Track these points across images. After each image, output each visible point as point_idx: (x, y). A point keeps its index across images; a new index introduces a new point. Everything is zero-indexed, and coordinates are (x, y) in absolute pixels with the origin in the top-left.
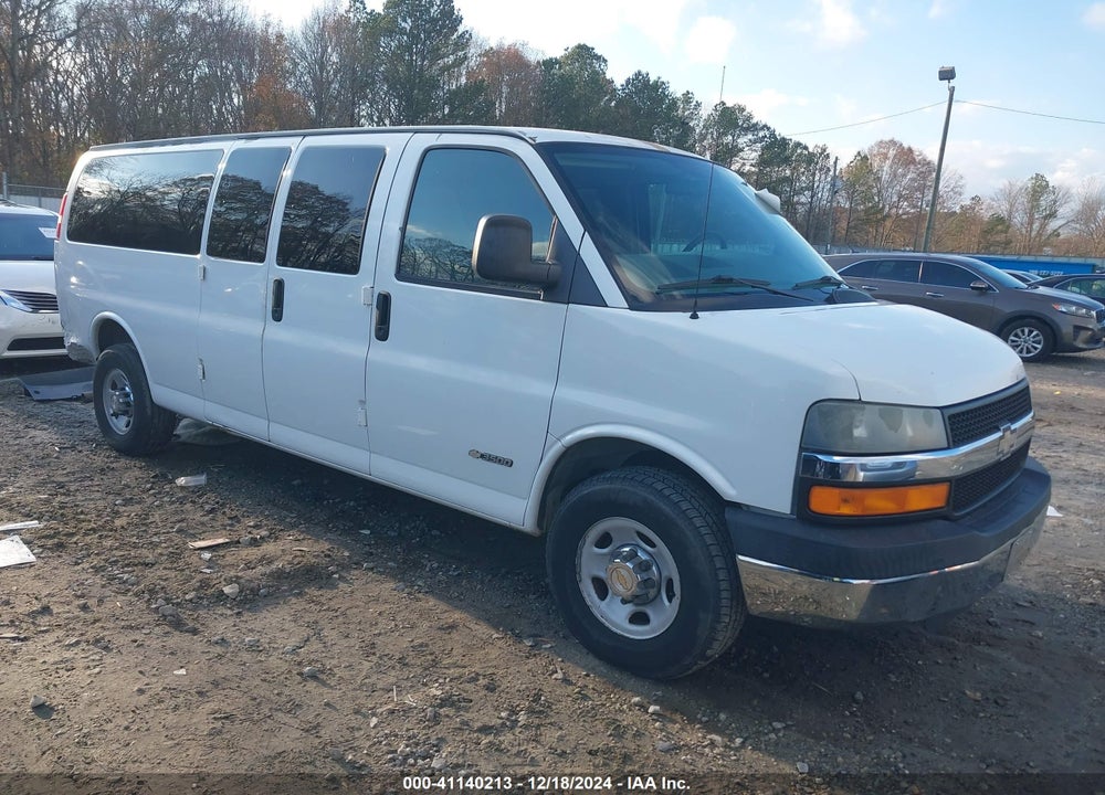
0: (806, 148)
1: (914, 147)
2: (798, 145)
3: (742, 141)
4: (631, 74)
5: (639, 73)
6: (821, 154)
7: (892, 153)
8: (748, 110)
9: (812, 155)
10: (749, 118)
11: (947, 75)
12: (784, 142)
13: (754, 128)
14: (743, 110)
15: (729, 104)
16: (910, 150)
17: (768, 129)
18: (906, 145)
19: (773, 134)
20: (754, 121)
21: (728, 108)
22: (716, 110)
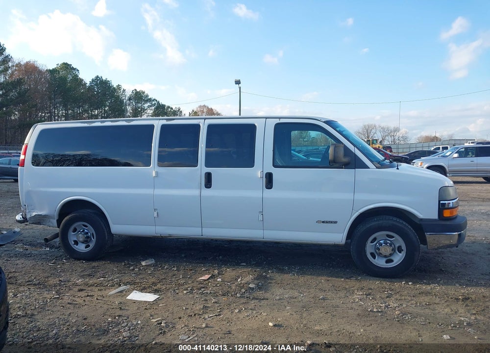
0: (172, 108)
1: (213, 108)
2: (169, 107)
3: (146, 105)
4: (94, 77)
5: (98, 77)
6: (178, 111)
7: (205, 110)
8: (146, 93)
9: (175, 111)
10: (147, 96)
11: (238, 82)
12: (163, 106)
13: (150, 100)
14: (144, 93)
15: (138, 91)
16: (211, 109)
17: (156, 101)
18: (210, 107)
19: (158, 102)
20: (149, 97)
21: (137, 92)
22: (133, 93)
